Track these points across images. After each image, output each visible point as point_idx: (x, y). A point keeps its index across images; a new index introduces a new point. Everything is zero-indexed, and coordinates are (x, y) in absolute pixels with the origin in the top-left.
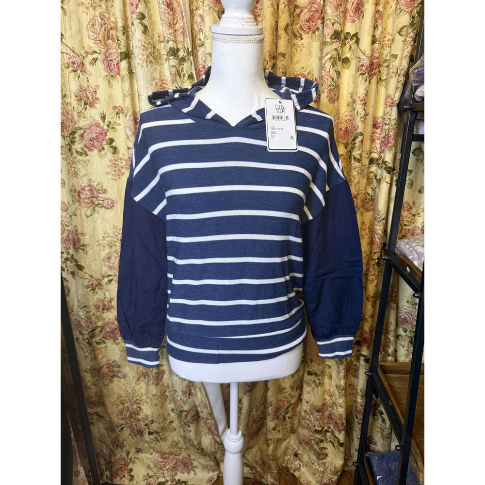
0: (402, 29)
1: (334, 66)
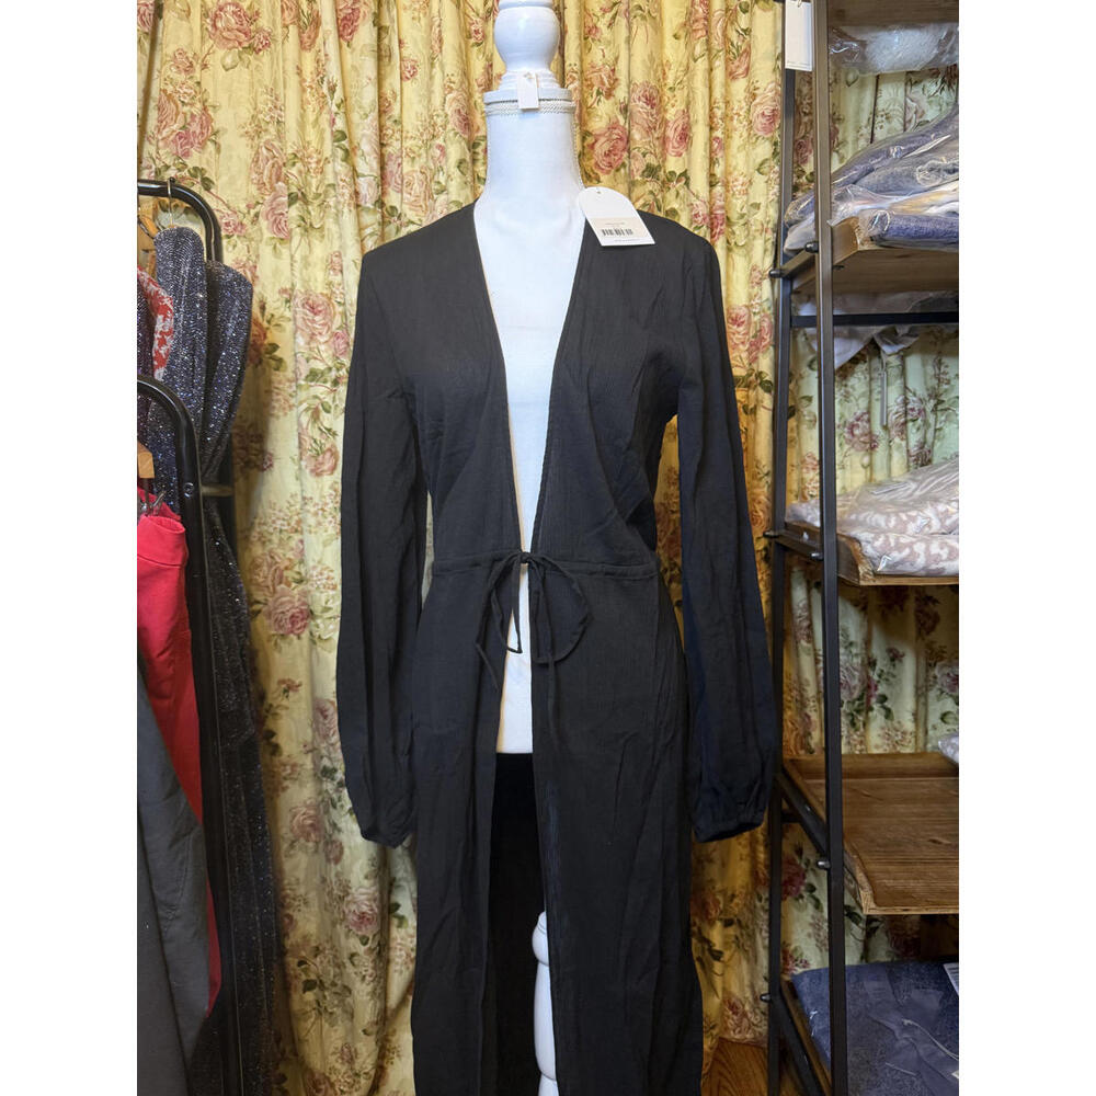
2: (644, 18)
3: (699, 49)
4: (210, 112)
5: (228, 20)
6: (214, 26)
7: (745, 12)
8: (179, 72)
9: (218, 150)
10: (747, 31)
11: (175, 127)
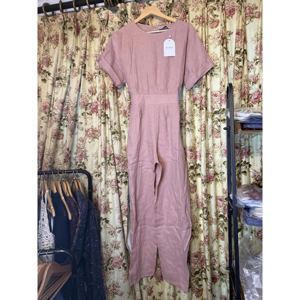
0: (224, 162)
1: (192, 179)
2: (189, 131)
3: (203, 139)
4: (86, 152)
5: (90, 132)
6: (87, 133)
7: (219, 121)
8: (81, 142)
9: (87, 160)
10: (220, 126)
11: (80, 154)
